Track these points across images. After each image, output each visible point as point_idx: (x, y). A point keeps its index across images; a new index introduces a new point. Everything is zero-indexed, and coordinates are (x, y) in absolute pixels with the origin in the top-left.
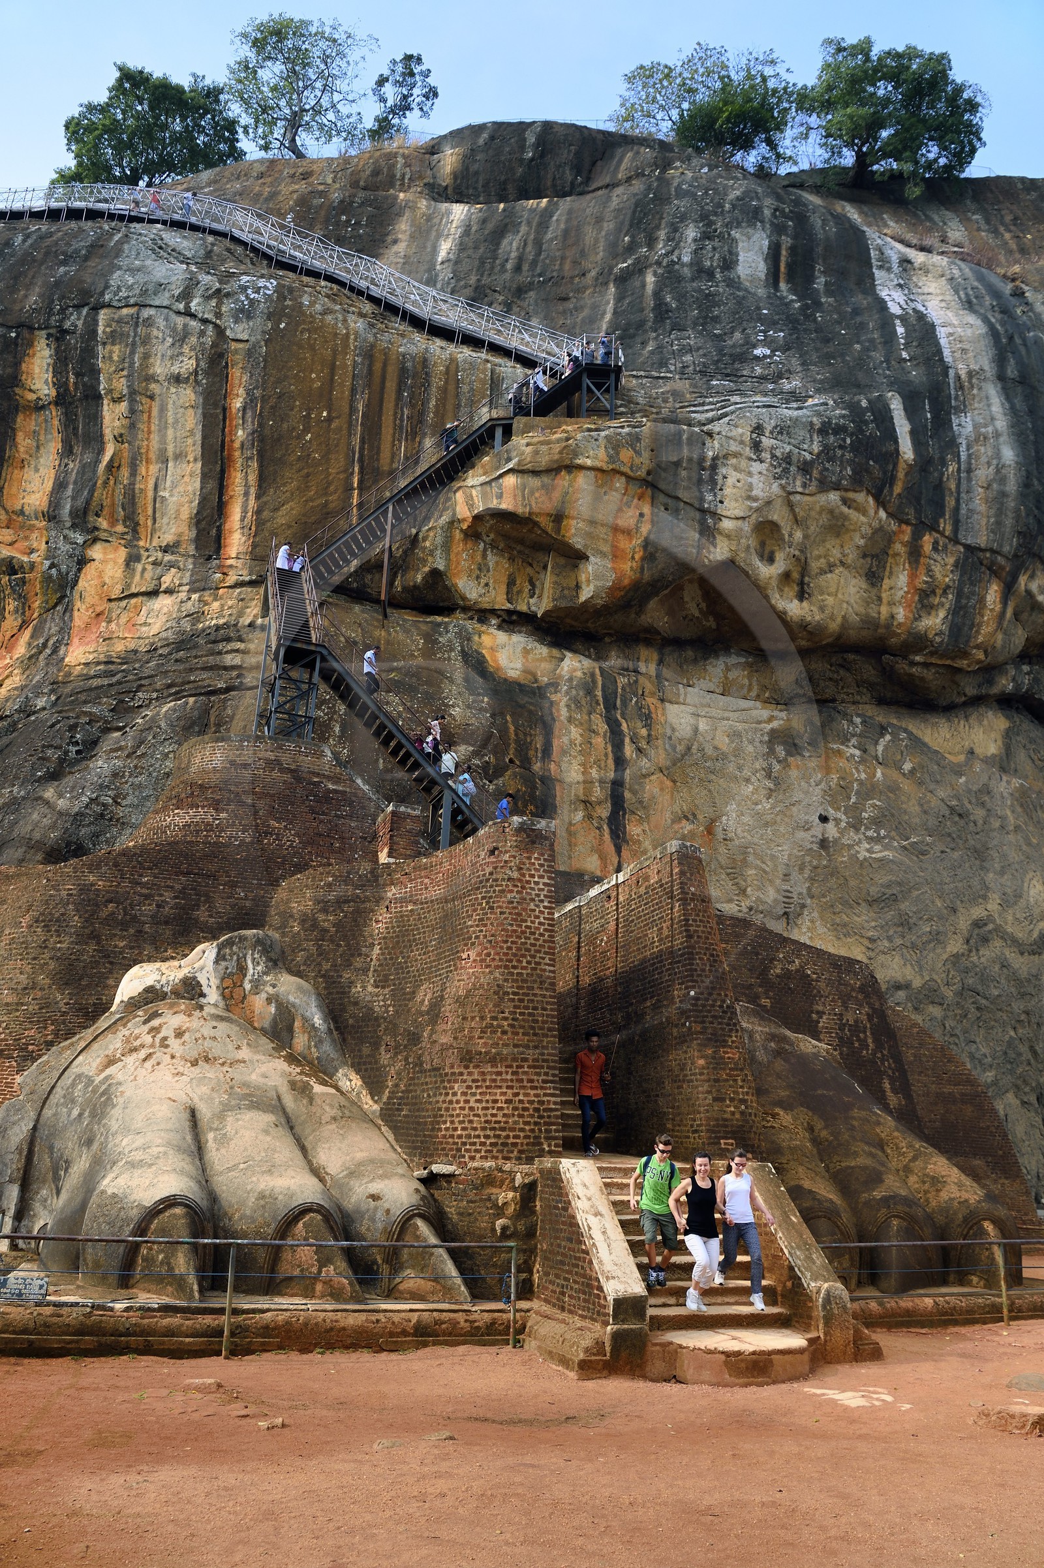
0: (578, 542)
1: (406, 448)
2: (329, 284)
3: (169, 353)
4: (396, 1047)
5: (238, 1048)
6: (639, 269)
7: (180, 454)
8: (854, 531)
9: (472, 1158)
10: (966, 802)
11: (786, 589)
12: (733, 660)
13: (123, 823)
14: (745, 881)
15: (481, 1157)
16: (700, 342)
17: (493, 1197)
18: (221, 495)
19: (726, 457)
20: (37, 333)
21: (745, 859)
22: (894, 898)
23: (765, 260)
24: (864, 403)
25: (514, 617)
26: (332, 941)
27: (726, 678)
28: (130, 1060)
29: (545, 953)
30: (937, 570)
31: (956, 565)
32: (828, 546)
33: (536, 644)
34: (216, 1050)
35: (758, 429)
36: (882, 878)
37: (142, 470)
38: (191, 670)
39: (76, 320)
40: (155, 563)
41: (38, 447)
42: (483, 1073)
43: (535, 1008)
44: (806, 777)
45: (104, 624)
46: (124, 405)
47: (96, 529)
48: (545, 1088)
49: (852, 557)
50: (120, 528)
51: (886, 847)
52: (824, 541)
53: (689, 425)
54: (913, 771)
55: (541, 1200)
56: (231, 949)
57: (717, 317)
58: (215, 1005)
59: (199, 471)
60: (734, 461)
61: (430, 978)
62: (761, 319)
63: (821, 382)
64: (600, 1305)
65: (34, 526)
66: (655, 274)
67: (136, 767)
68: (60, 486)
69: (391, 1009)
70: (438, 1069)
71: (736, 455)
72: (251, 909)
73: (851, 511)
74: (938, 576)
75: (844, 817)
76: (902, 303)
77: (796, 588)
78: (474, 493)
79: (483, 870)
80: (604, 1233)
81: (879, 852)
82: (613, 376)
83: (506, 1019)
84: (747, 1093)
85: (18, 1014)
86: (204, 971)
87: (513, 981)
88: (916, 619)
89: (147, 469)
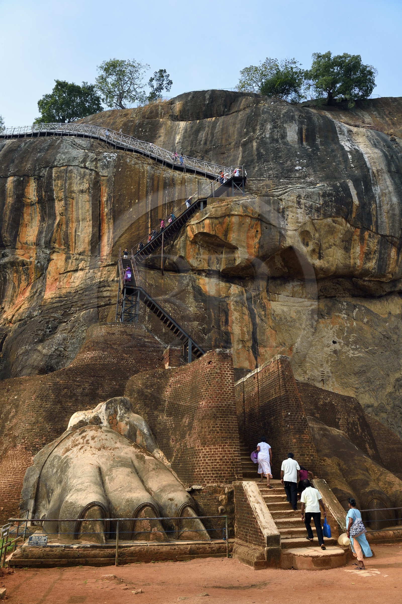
0: (234, 243)
1: (167, 212)
2: (136, 154)
3: (79, 182)
4: (176, 440)
5: (116, 443)
6: (250, 141)
7: (84, 219)
8: (338, 232)
9: (208, 483)
10: (389, 333)
11: (314, 255)
12: (296, 283)
13: (68, 358)
14: (306, 368)
15: (211, 482)
16: (275, 166)
17: (217, 498)
18: (100, 233)
19: (287, 208)
20: (30, 178)
21: (305, 359)
22: (364, 372)
23: (297, 134)
24: (338, 184)
25: (211, 272)
26: (149, 400)
27: (293, 290)
28: (75, 449)
29: (232, 401)
30: (371, 245)
31: (378, 242)
32: (329, 239)
33: (221, 282)
34: (107, 444)
35: (299, 197)
36: (359, 364)
37: (70, 225)
38: (91, 298)
39: (44, 172)
40: (76, 259)
41: (32, 219)
42: (210, 449)
43: (229, 423)
44: (327, 327)
45: (58, 283)
46: (63, 202)
47: (54, 248)
48: (235, 454)
49: (338, 242)
50: (63, 247)
51: (360, 352)
52: (327, 237)
53: (273, 197)
54: (368, 322)
55: (236, 498)
56: (111, 404)
57: (281, 156)
58: (106, 427)
59: (91, 225)
60: (291, 209)
61: (188, 413)
62: (297, 156)
63: (321, 178)
64: (261, 539)
65: (31, 248)
66: (256, 142)
67: (72, 336)
68: (40, 233)
69: (173, 425)
70: (193, 448)
71: (291, 207)
72: (118, 389)
73: (336, 225)
74: (372, 247)
75: (342, 341)
76: (350, 146)
77: (318, 255)
78: (194, 227)
79: (206, 370)
80: (261, 510)
81: (357, 354)
82: (243, 181)
83: (218, 427)
84: (313, 452)
85: (32, 433)
86: (101, 414)
87: (220, 412)
88: (364, 264)
89: (72, 225)
